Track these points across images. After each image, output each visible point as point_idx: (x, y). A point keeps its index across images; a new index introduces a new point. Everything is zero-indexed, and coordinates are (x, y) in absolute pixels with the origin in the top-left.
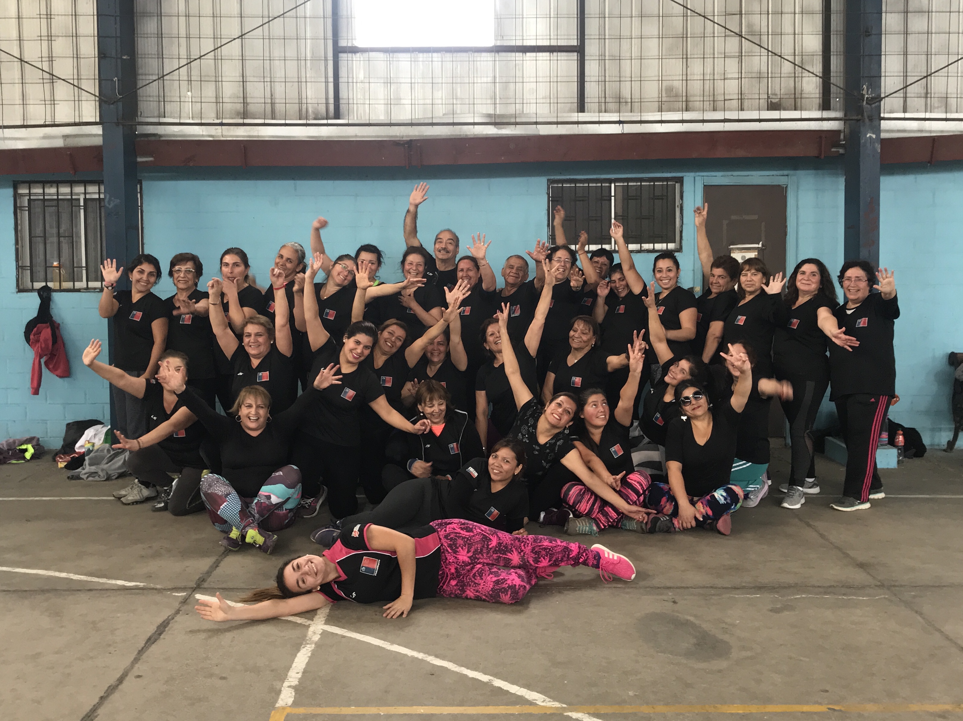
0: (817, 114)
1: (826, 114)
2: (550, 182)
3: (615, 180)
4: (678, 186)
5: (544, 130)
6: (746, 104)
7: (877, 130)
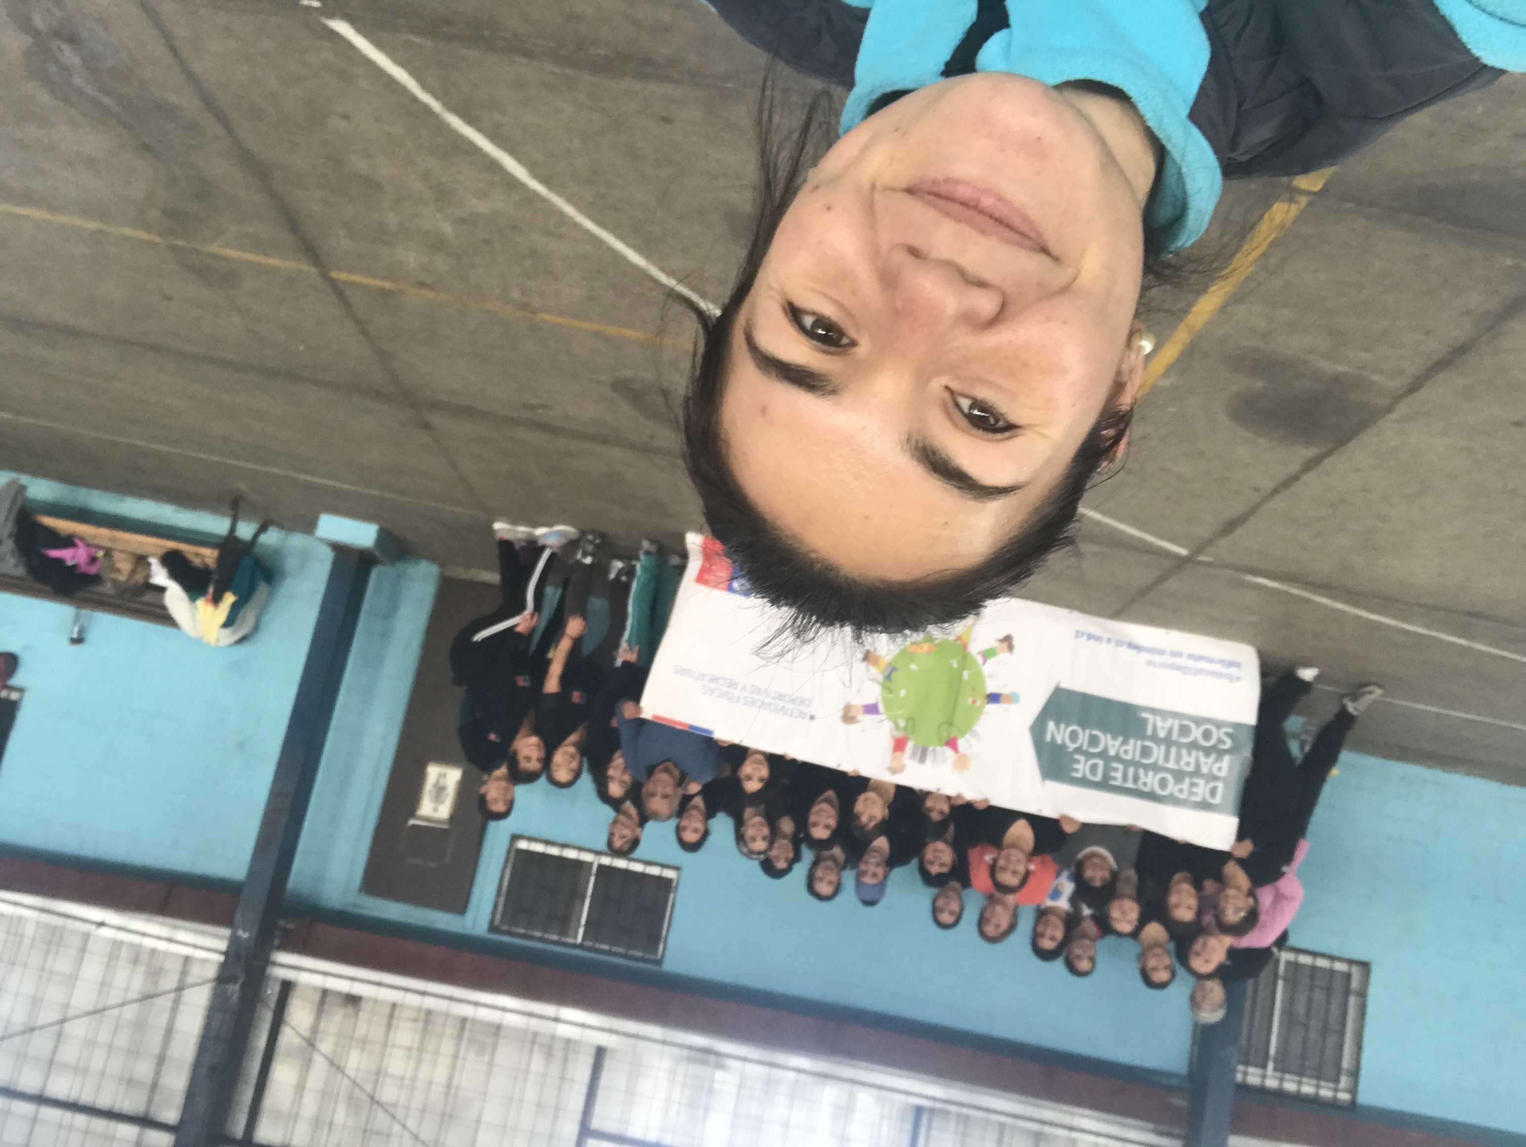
0: (304, 978)
1: (290, 975)
2: (659, 962)
3: (574, 946)
4: (497, 923)
5: (654, 1031)
7: (234, 941)
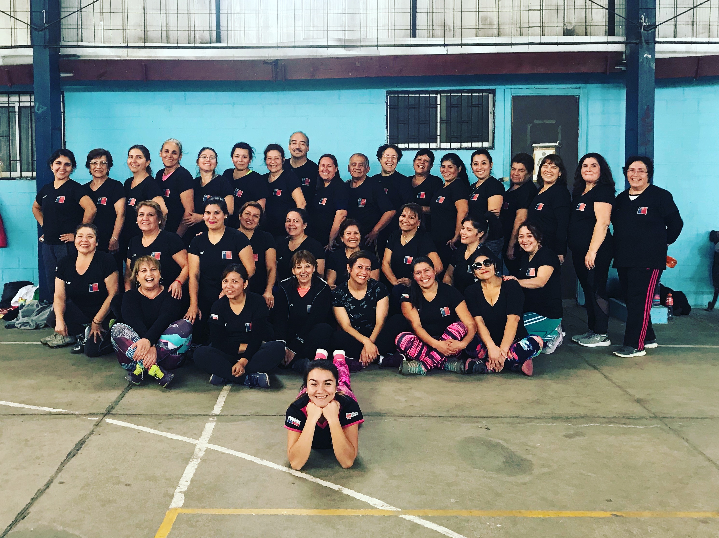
0: (604, 39)
1: (611, 39)
2: (388, 93)
3: (441, 92)
4: (491, 96)
5: (384, 52)
6: (546, 30)
7: (653, 51)
